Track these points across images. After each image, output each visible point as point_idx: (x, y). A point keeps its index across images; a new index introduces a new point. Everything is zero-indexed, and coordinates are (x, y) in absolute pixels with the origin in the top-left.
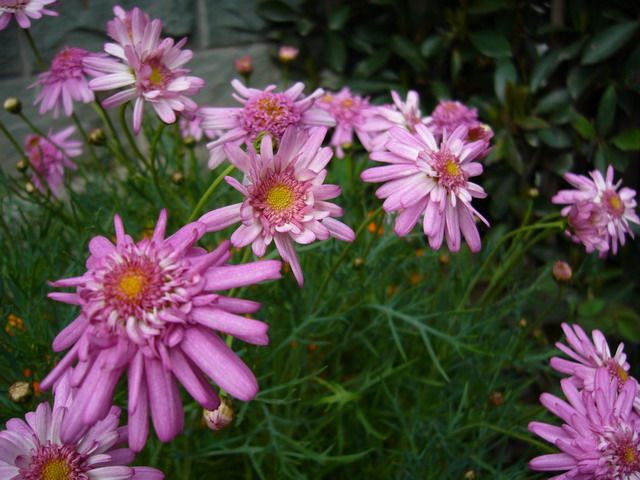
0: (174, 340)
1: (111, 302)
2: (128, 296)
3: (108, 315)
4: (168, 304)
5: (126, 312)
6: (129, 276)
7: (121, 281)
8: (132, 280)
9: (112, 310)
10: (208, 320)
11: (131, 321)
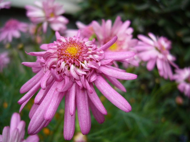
0: (93, 79)
1: (62, 57)
2: (71, 55)
3: (60, 64)
4: (91, 59)
5: (70, 62)
6: (71, 46)
7: (66, 48)
8: (72, 48)
9: (62, 61)
10: (107, 72)
11: (72, 67)
